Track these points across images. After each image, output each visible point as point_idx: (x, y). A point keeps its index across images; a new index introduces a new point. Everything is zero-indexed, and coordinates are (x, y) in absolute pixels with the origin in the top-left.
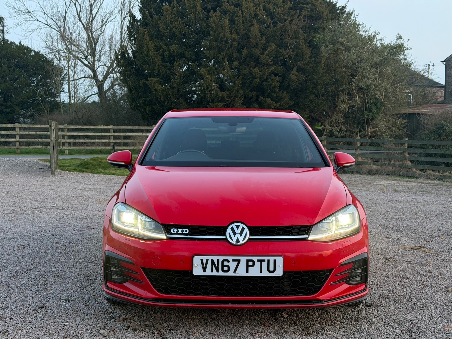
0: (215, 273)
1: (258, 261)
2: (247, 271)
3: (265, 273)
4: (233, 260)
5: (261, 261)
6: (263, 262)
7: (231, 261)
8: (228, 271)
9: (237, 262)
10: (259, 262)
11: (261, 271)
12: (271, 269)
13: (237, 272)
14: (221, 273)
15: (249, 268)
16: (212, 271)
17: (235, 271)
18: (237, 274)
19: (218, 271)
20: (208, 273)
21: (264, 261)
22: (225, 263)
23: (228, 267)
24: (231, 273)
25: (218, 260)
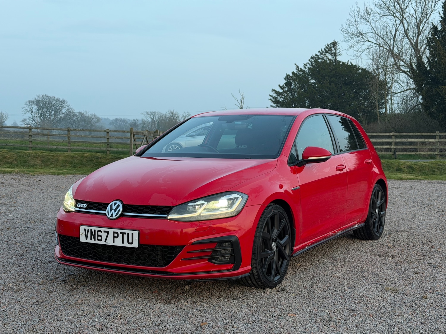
0: (93, 241)
1: (121, 233)
2: (114, 242)
3: (126, 245)
4: (105, 232)
5: (123, 234)
6: (124, 235)
7: (103, 232)
8: (101, 240)
9: (107, 233)
10: (122, 235)
11: (123, 243)
12: (130, 241)
13: (107, 242)
14: (97, 242)
15: (115, 239)
16: (91, 239)
17: (105, 241)
18: (107, 243)
19: (95, 240)
20: (89, 241)
21: (125, 233)
22: (99, 233)
23: (101, 236)
24: (103, 242)
25: (95, 231)
